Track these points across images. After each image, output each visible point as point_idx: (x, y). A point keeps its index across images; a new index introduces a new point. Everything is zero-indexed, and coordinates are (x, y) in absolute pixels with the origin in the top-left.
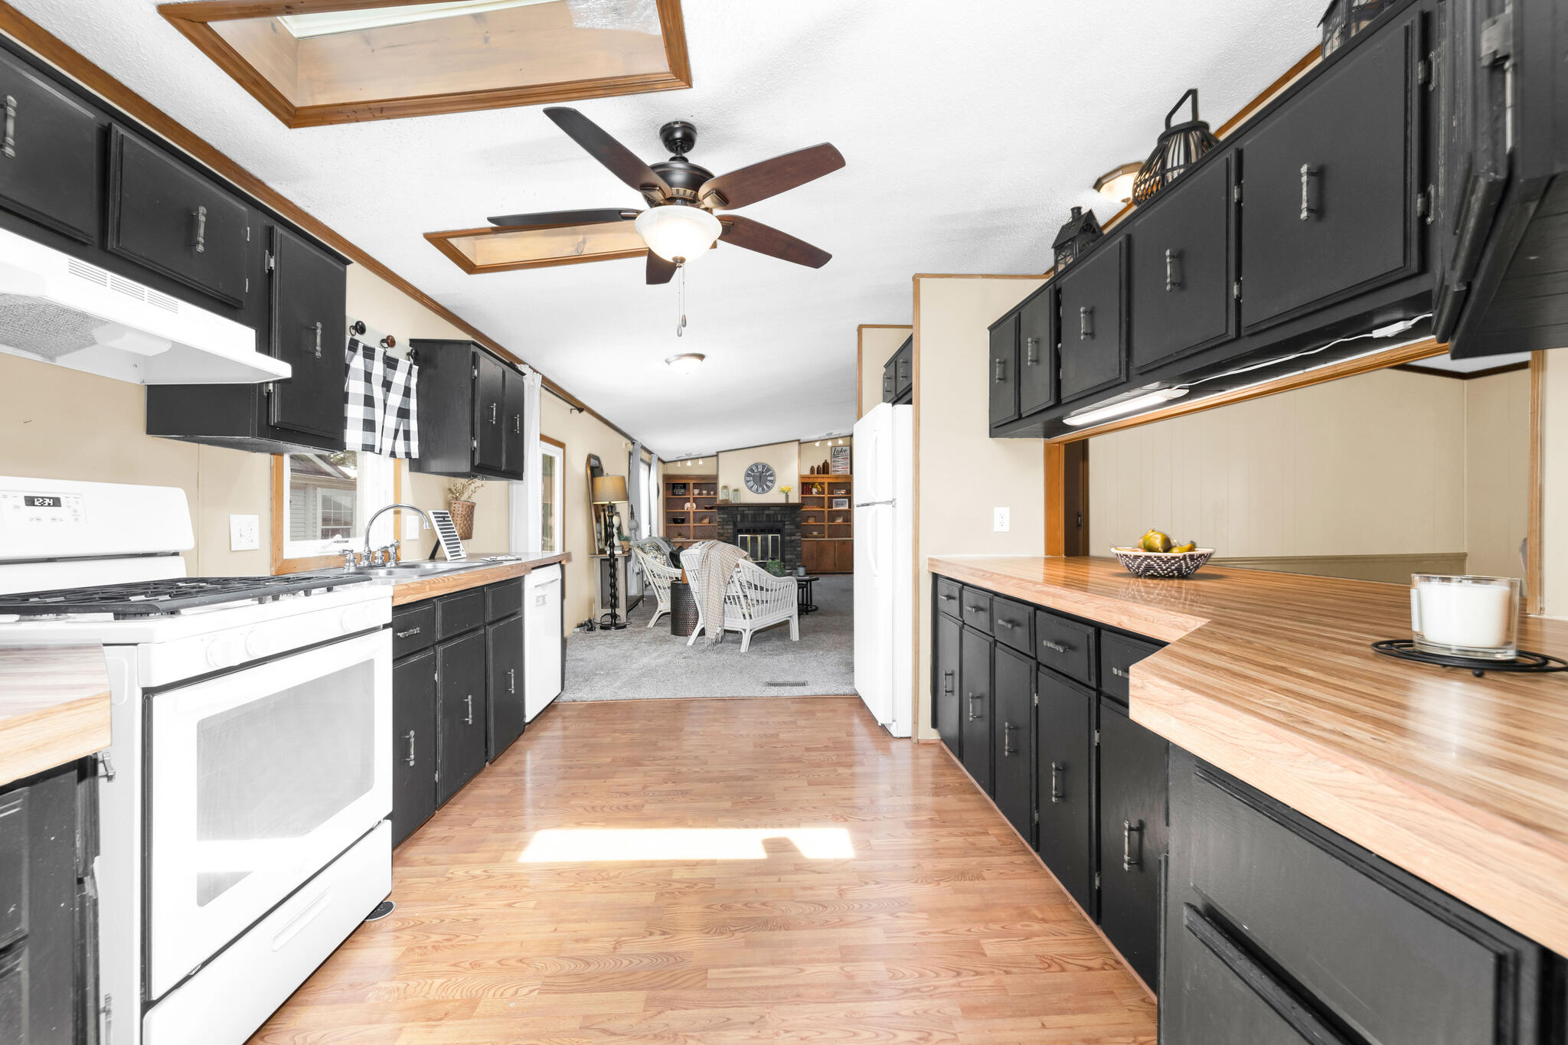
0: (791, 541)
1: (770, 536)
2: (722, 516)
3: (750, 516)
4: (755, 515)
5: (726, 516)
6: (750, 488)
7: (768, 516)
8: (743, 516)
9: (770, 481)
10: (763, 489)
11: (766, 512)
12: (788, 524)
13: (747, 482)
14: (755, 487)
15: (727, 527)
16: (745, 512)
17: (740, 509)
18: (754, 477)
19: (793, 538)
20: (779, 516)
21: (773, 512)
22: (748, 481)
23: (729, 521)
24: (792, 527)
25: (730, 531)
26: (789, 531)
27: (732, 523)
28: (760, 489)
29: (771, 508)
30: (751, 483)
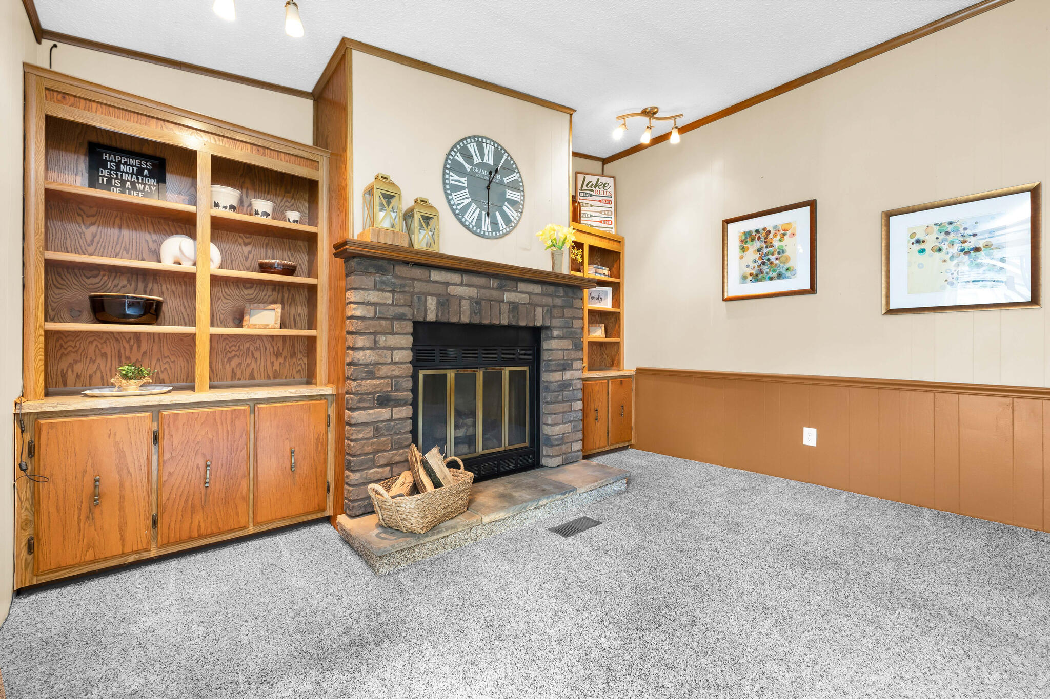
0: (565, 385)
1: (506, 371)
2: (373, 296)
3: (465, 304)
4: (478, 302)
5: (388, 298)
6: (459, 215)
7: (514, 307)
8: (444, 302)
9: (513, 203)
10: (494, 224)
11: (509, 296)
12: (559, 337)
13: (449, 189)
14: (472, 214)
15: (392, 341)
16: (451, 289)
17: (436, 276)
18: (470, 175)
19: (568, 375)
20: (539, 310)
21: (524, 298)
22: (456, 188)
23: (401, 317)
24: (567, 344)
25: (399, 356)
26: (560, 355)
27: (409, 328)
28: (486, 225)
29: (522, 286)
30: (462, 198)
